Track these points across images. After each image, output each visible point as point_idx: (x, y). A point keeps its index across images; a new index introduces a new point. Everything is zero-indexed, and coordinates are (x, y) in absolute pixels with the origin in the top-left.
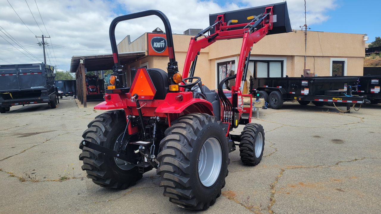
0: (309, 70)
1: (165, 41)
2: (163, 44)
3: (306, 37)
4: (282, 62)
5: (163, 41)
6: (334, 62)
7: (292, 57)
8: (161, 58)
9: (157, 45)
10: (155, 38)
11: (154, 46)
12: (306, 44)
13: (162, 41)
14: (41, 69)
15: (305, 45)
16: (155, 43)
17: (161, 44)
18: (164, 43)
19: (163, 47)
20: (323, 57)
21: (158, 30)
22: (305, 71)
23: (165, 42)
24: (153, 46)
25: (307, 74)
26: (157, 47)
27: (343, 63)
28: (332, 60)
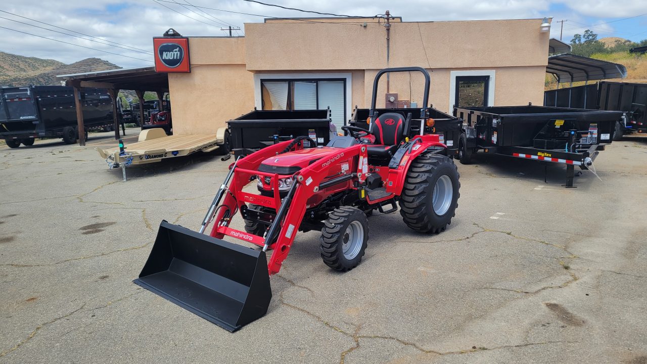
0: (396, 96)
1: (180, 48)
2: (177, 54)
3: (388, 35)
5: (177, 49)
8: (179, 75)
9: (168, 56)
10: (164, 45)
11: (164, 58)
12: (388, 47)
13: (175, 50)
14: (29, 94)
15: (386, 49)
16: (164, 53)
17: (174, 54)
18: (179, 53)
19: (178, 58)
20: (432, 69)
21: (171, 32)
23: (180, 50)
24: (162, 57)
26: (168, 58)
27: (486, 79)
28: (454, 74)
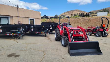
0: (20, 22)
3: (18, 10)
4: (8, 18)
6: (30, 20)
7: (12, 16)
20: (25, 17)
22: (18, 22)
25: (19, 23)
27: (34, 20)
28: (29, 19)
